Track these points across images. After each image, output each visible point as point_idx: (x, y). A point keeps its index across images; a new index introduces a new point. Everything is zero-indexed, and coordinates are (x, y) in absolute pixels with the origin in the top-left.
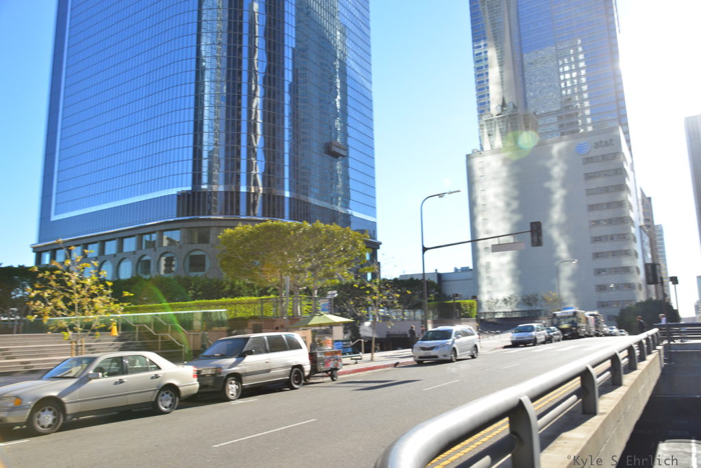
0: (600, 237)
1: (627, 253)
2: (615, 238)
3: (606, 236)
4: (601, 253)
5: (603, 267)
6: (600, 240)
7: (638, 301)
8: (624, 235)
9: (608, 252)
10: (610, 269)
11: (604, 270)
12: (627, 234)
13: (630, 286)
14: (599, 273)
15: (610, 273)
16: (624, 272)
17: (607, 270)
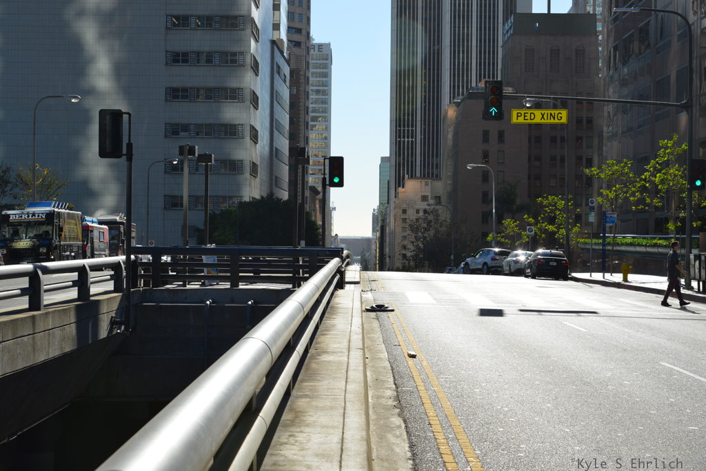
0: (185, 54)
1: (234, 95)
2: (216, 60)
3: (198, 54)
4: (185, 90)
5: (185, 121)
6: (185, 61)
7: (247, 199)
8: (234, 54)
9: (198, 90)
10: (199, 126)
11: (185, 128)
12: (242, 53)
13: (234, 167)
14: (175, 133)
15: (197, 134)
16: (226, 134)
17: (192, 127)
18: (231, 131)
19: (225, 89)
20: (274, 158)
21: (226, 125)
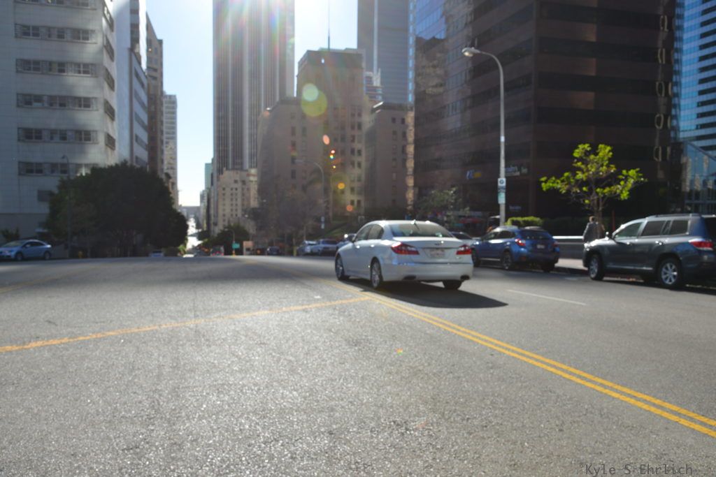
0: (35, 28)
2: (68, 36)
3: (50, 29)
4: (37, 62)
5: (37, 92)
6: (35, 35)
7: (101, 165)
11: (38, 99)
14: (27, 103)
15: (51, 105)
16: (80, 106)
17: (45, 99)
18: (85, 103)
19: (78, 65)
20: (134, 142)
21: (79, 99)
